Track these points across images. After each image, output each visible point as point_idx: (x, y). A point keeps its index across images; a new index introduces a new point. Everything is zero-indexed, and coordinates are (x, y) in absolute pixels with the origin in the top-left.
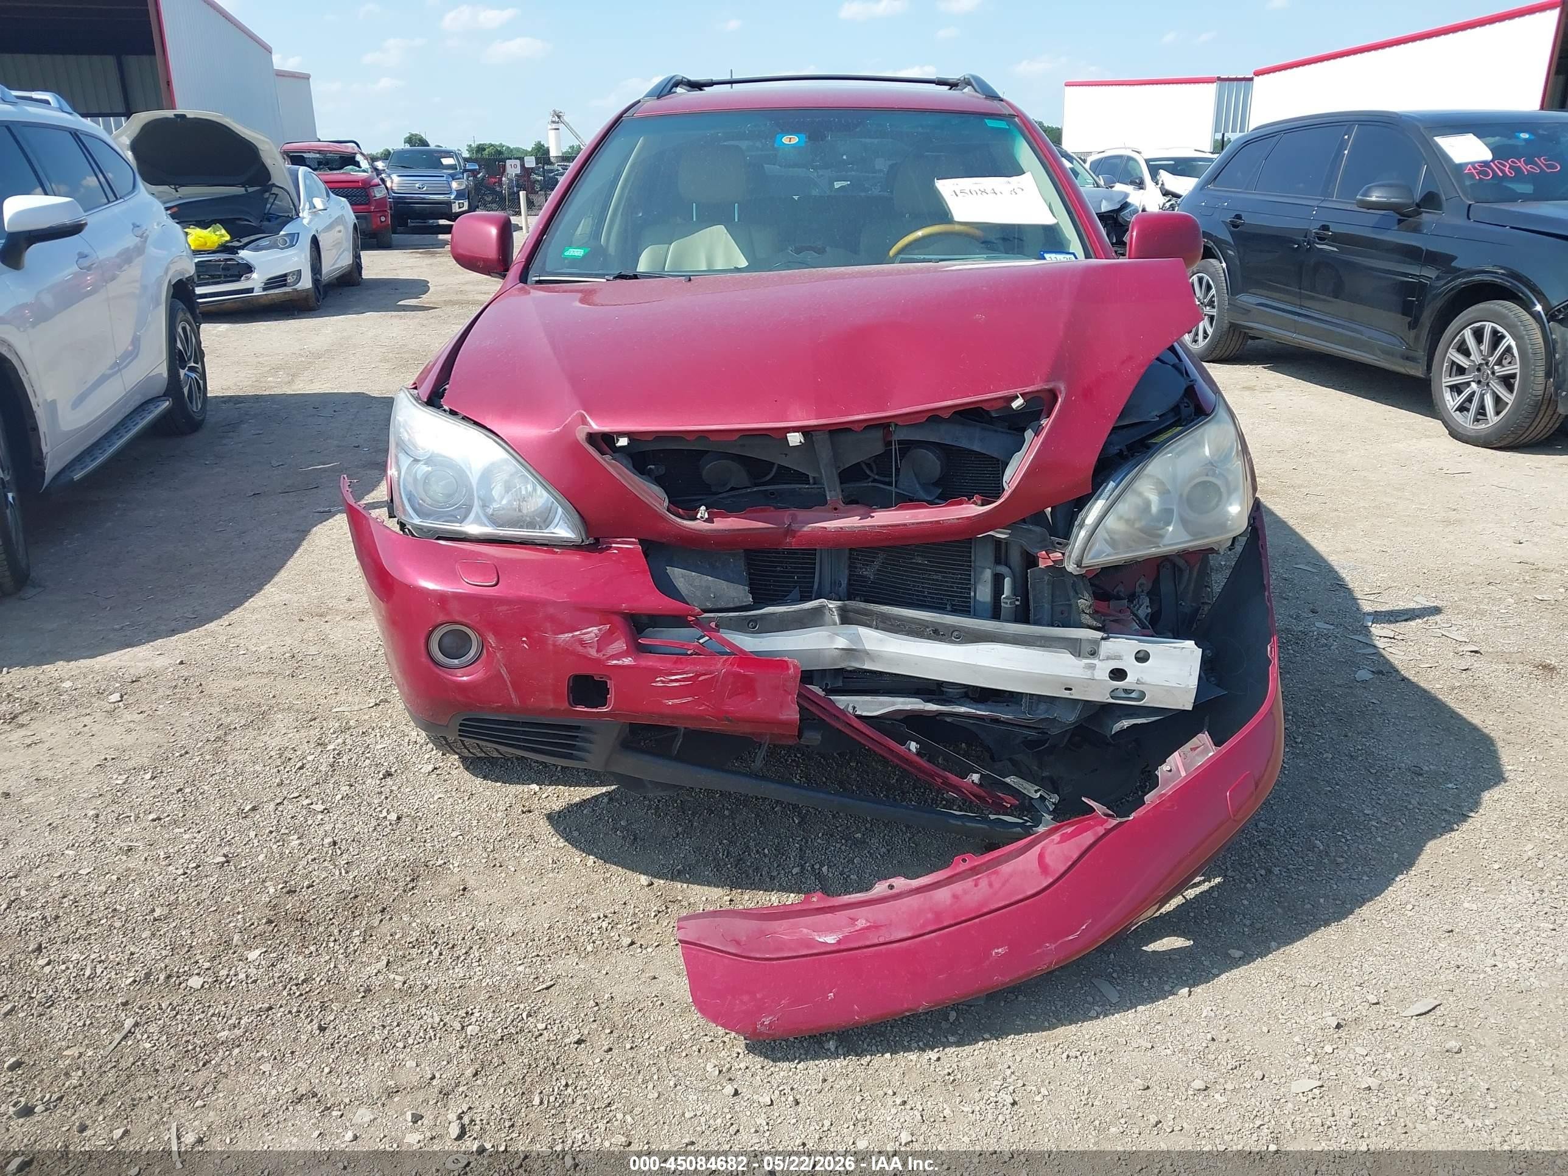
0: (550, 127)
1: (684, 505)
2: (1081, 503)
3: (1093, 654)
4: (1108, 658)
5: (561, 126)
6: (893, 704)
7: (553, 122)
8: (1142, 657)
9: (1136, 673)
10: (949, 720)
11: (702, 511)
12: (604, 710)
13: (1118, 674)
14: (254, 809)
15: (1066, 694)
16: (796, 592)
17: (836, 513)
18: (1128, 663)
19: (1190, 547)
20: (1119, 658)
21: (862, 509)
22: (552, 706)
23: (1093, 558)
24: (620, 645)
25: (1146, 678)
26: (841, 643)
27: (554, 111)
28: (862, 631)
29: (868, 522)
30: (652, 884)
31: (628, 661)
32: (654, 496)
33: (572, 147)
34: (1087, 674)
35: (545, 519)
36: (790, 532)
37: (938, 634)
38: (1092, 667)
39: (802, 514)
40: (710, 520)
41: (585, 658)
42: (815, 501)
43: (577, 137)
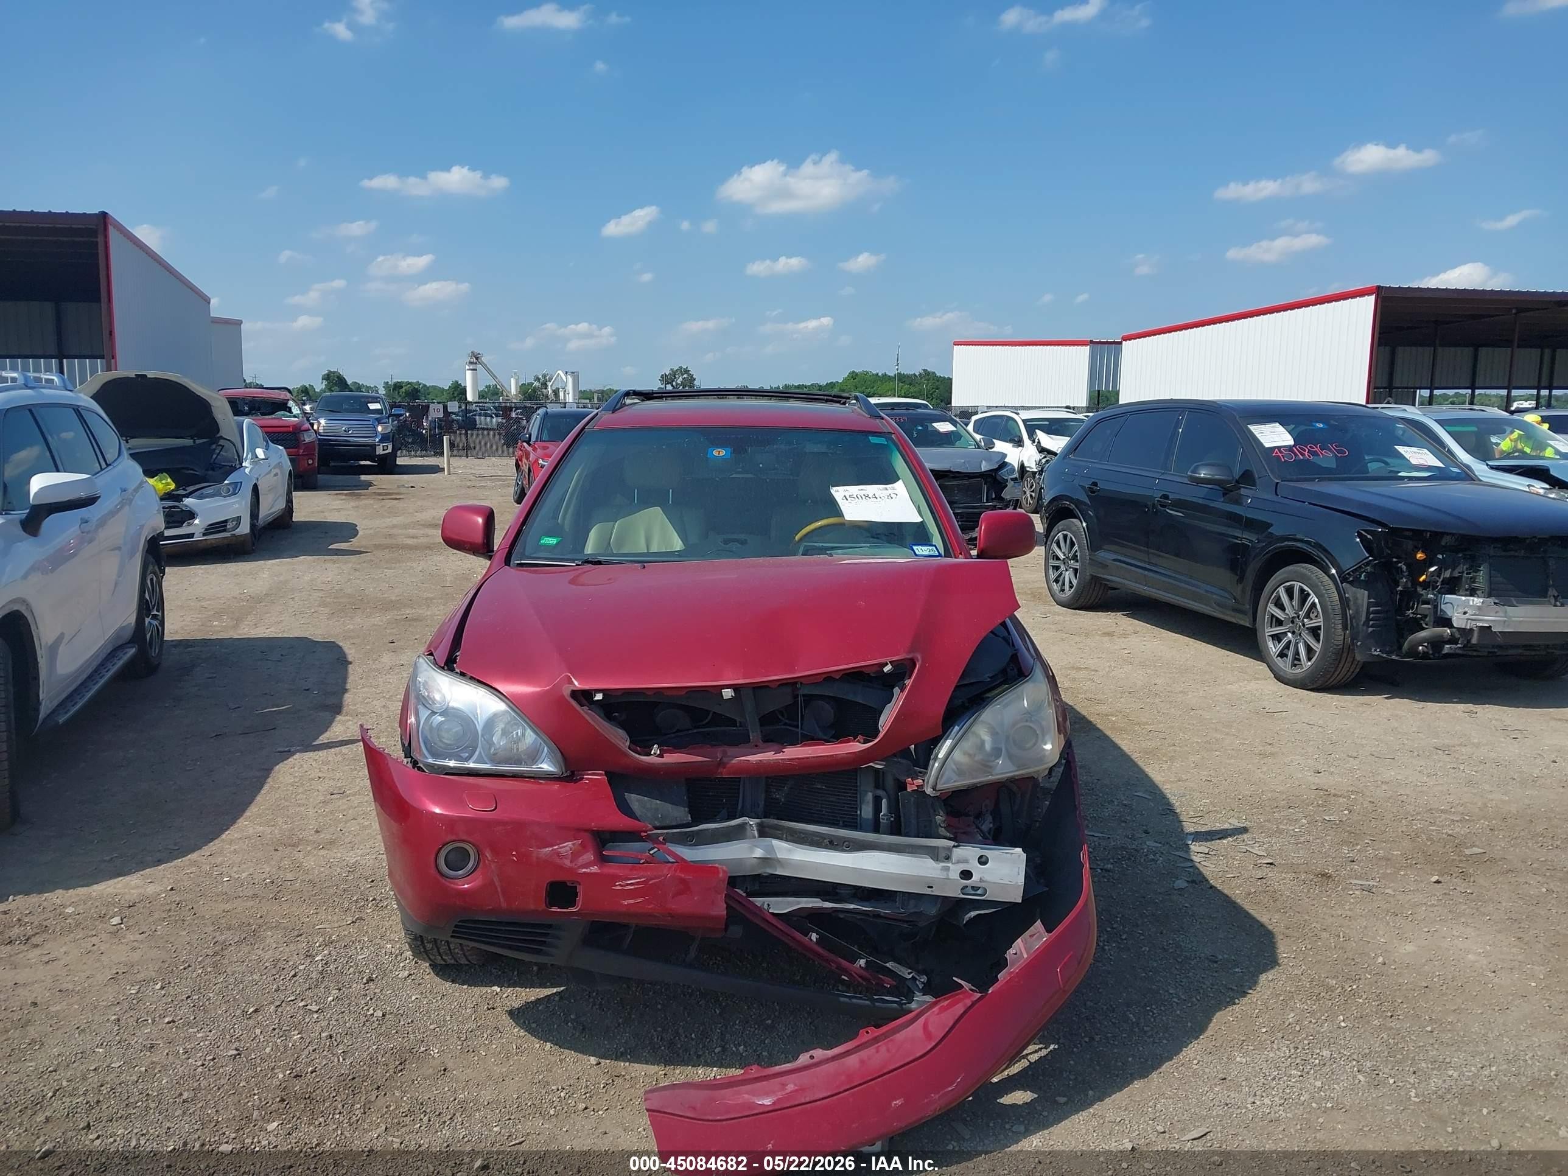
0: (467, 367)
1: (642, 744)
2: (936, 742)
3: (948, 858)
4: (958, 862)
5: (479, 367)
6: (799, 903)
7: (471, 363)
8: (983, 861)
9: (979, 873)
10: (841, 916)
11: (655, 750)
12: (574, 910)
13: (966, 874)
14: (256, 1011)
15: (928, 891)
16: (724, 812)
17: (757, 749)
18: (974, 866)
19: (1017, 775)
20: (966, 861)
21: (776, 746)
22: (532, 907)
23: (944, 784)
24: (589, 856)
25: (987, 878)
26: (759, 853)
27: (472, 352)
28: (776, 843)
29: (780, 756)
30: (599, 1063)
31: (594, 869)
32: (619, 738)
33: (488, 387)
34: (942, 875)
35: (534, 756)
36: (721, 764)
37: (833, 844)
38: (947, 869)
39: (731, 751)
40: (661, 756)
41: (561, 868)
42: (741, 740)
43: (494, 377)
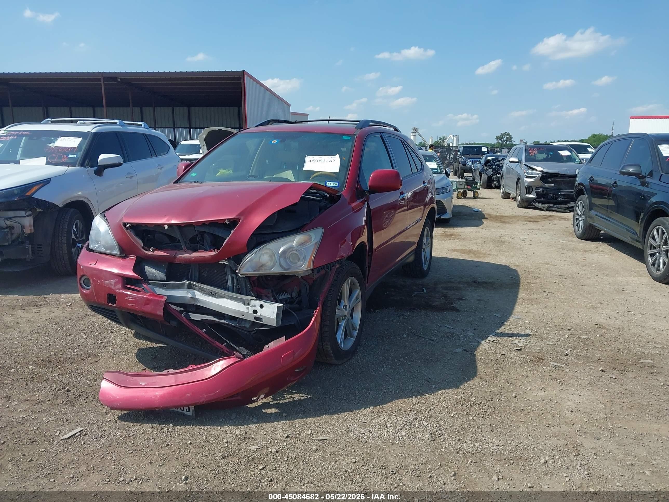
0: (412, 134)
1: (147, 246)
2: (245, 254)
3: (249, 304)
4: (253, 306)
5: (417, 134)
6: (208, 317)
7: (413, 132)
8: (262, 306)
9: (261, 312)
11: (151, 249)
12: (115, 305)
13: (255, 312)
15: (242, 317)
17: (185, 252)
18: (258, 308)
19: (286, 273)
20: (255, 306)
21: (190, 252)
22: (104, 302)
23: (244, 272)
24: (120, 286)
25: (263, 314)
26: (190, 295)
27: (414, 128)
28: (195, 292)
29: (191, 255)
31: (120, 291)
32: (139, 243)
34: (246, 311)
35: (112, 247)
36: (175, 257)
37: (212, 294)
38: (248, 308)
39: (178, 252)
40: (153, 251)
41: (110, 288)
43: (423, 138)
